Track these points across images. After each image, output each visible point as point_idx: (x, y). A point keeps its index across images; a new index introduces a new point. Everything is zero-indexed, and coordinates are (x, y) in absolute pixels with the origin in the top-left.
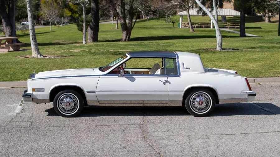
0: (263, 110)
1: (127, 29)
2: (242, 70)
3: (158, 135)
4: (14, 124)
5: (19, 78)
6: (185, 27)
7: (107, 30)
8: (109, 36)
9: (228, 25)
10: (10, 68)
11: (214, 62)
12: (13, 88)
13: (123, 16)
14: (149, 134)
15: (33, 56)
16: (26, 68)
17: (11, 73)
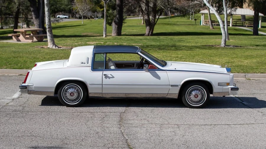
0: (241, 104)
1: (150, 24)
2: (236, 66)
3: (133, 123)
4: (8, 108)
5: (28, 66)
6: (206, 24)
7: (134, 24)
8: (135, 31)
9: (246, 24)
10: (23, 57)
11: (212, 58)
12: (21, 75)
13: (147, 12)
14: (125, 122)
15: (48, 47)
16: (37, 58)
17: (23, 61)
